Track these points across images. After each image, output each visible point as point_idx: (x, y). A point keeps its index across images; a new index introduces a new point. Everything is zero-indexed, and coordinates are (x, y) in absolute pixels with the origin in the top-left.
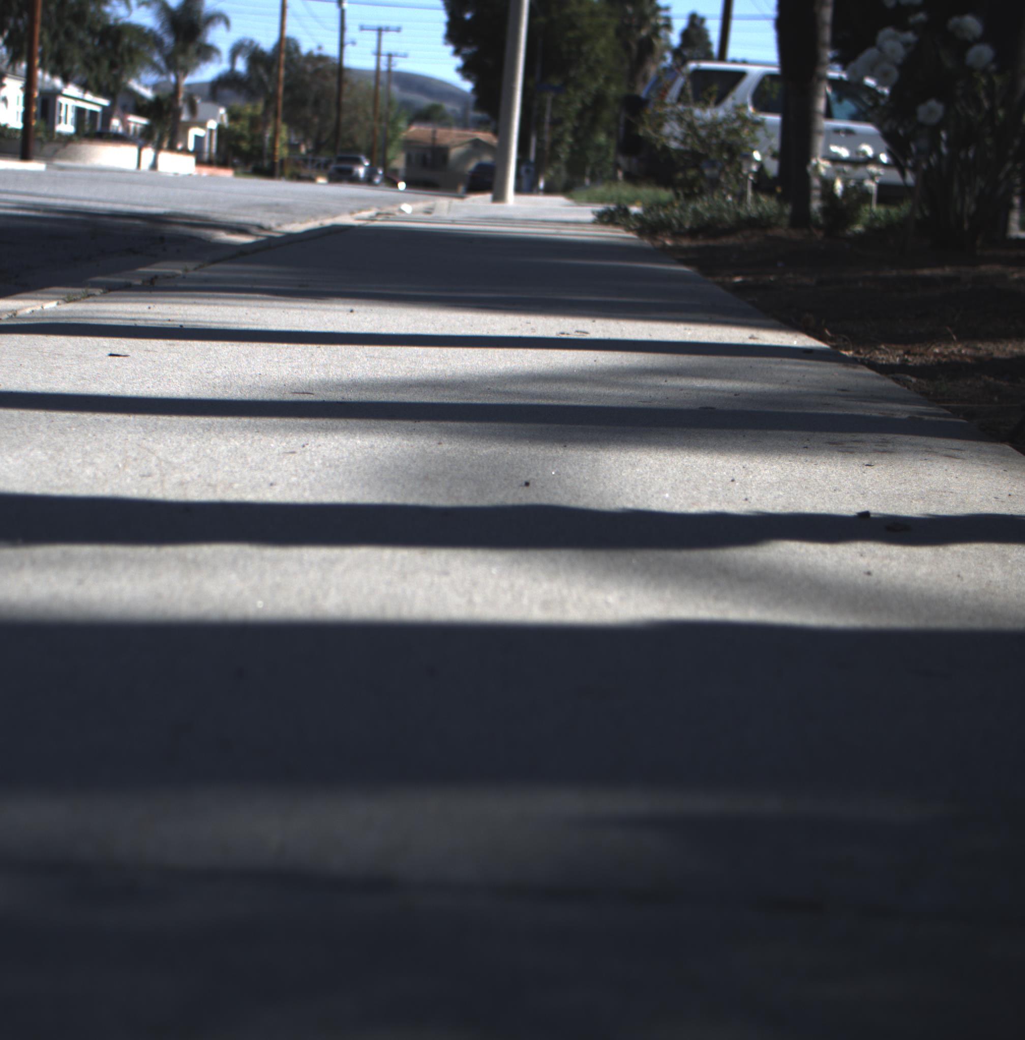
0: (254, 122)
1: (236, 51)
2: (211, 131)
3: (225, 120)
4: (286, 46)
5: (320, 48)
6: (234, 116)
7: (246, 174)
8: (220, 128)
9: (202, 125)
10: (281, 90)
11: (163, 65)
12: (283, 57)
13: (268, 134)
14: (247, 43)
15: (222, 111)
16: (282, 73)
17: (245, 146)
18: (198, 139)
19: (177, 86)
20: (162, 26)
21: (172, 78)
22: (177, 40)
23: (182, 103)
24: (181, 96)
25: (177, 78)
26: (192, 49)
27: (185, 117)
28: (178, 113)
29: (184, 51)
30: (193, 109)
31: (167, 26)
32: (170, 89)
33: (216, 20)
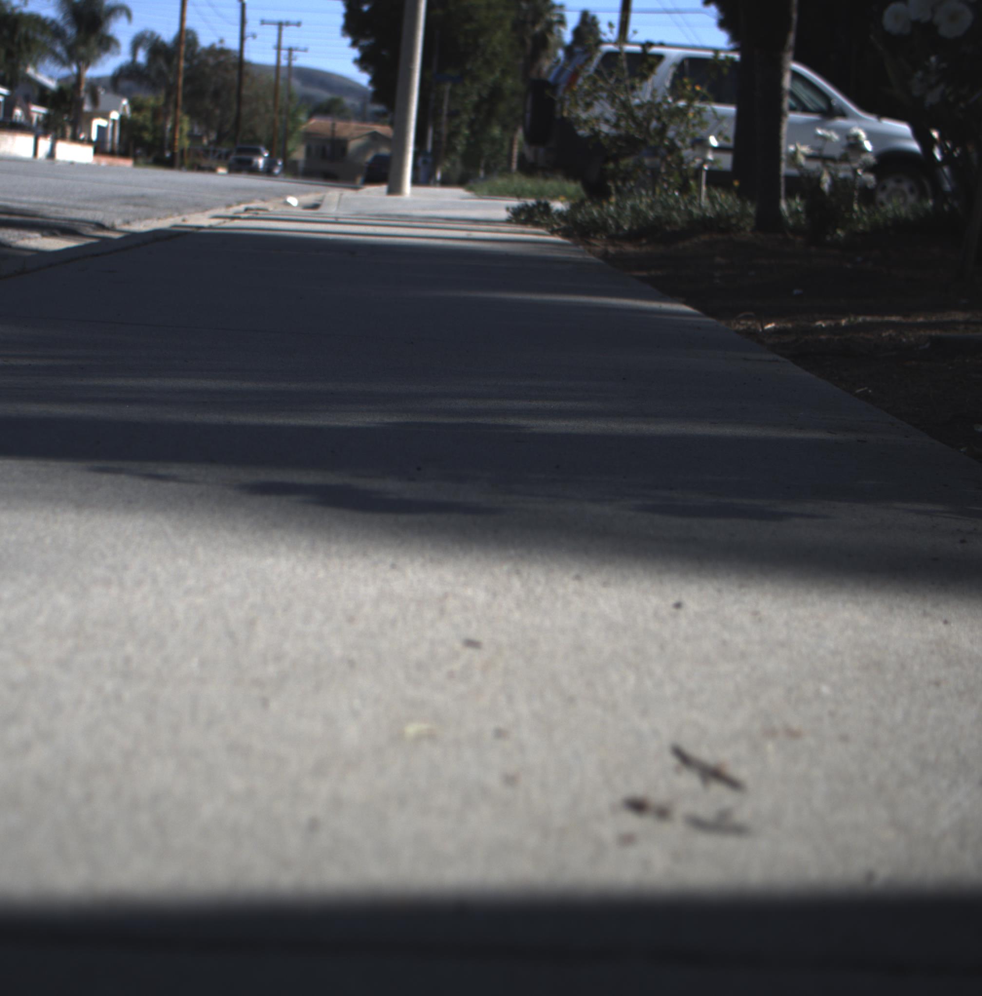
0: (156, 113)
1: (137, 43)
2: (114, 121)
3: (128, 111)
4: (186, 37)
5: (221, 41)
6: (136, 107)
7: (147, 164)
8: (122, 118)
9: (105, 116)
10: (181, 81)
11: (64, 55)
12: (183, 48)
13: (169, 126)
14: (148, 35)
15: (125, 102)
16: (183, 64)
17: (147, 136)
18: (101, 129)
19: (79, 76)
20: (64, 18)
21: (74, 69)
22: (79, 31)
23: (84, 94)
24: (83, 87)
25: (79, 68)
26: (93, 41)
27: (87, 107)
28: (80, 103)
29: (85, 42)
30: (95, 100)
31: (69, 18)
32: (73, 80)
33: (118, 12)
